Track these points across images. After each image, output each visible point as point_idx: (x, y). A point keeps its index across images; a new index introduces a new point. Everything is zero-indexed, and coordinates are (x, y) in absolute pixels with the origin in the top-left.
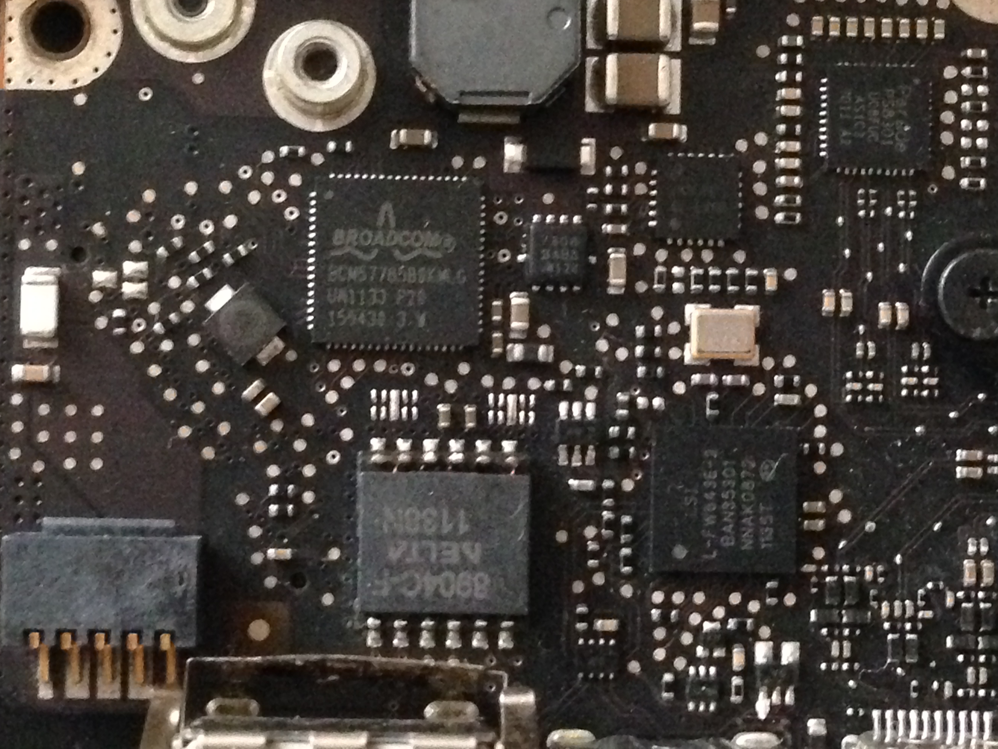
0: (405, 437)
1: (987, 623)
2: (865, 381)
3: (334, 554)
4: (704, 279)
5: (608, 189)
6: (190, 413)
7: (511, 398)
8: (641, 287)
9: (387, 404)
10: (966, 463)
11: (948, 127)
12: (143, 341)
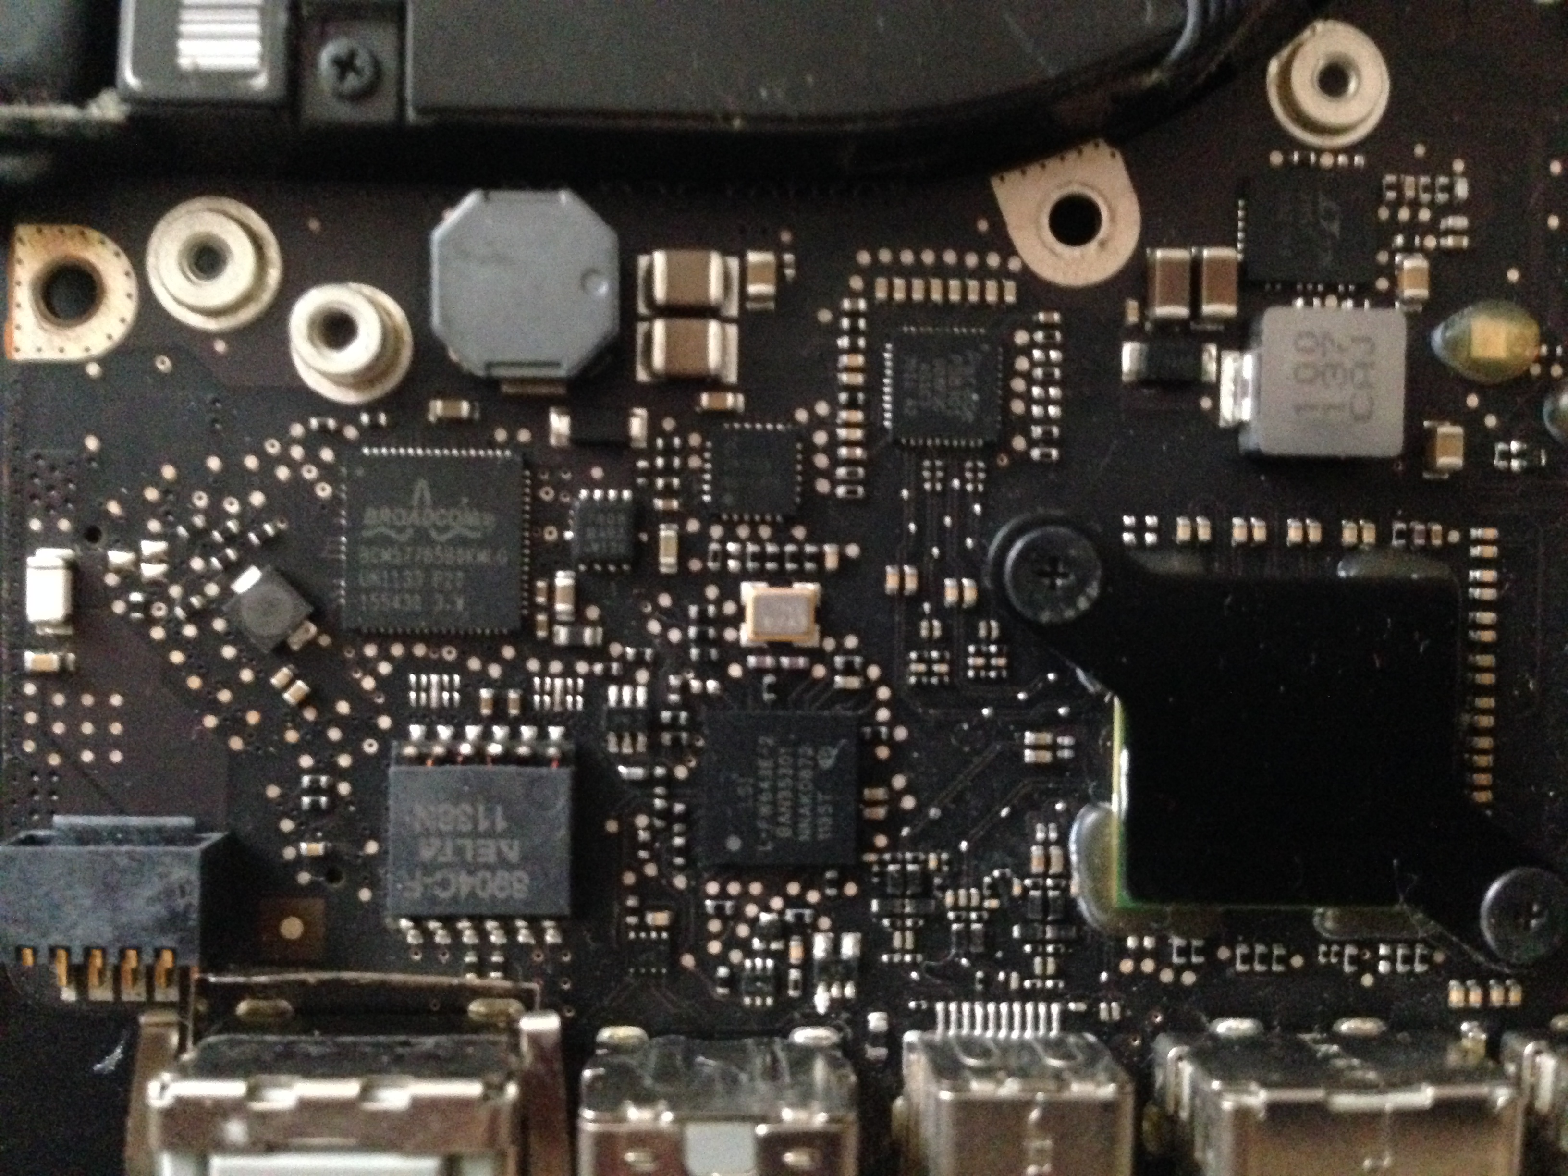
0: (446, 723)
1: (1055, 912)
2: (930, 662)
3: (372, 847)
4: (761, 557)
5: (660, 462)
6: (216, 701)
7: (558, 682)
8: (695, 565)
9: (427, 690)
10: (1035, 747)
11: (1019, 396)
12: (163, 627)
